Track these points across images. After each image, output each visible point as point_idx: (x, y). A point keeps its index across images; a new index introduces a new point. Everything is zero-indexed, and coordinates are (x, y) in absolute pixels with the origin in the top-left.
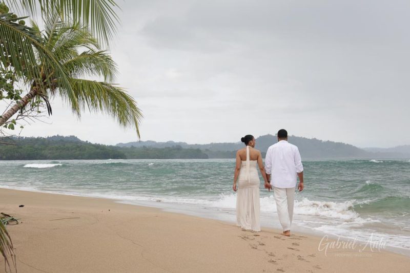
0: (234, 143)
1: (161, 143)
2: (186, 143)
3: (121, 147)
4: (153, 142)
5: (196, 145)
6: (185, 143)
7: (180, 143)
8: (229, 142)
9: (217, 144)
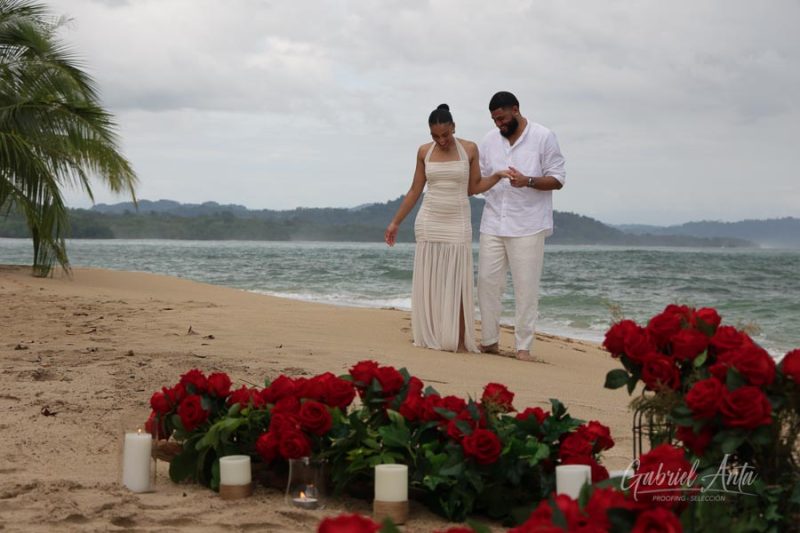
0: (346, 210)
1: (190, 205)
2: (244, 208)
3: (103, 212)
4: (173, 203)
5: (265, 210)
6: (240, 206)
7: (231, 207)
8: (337, 207)
9: (311, 209)
